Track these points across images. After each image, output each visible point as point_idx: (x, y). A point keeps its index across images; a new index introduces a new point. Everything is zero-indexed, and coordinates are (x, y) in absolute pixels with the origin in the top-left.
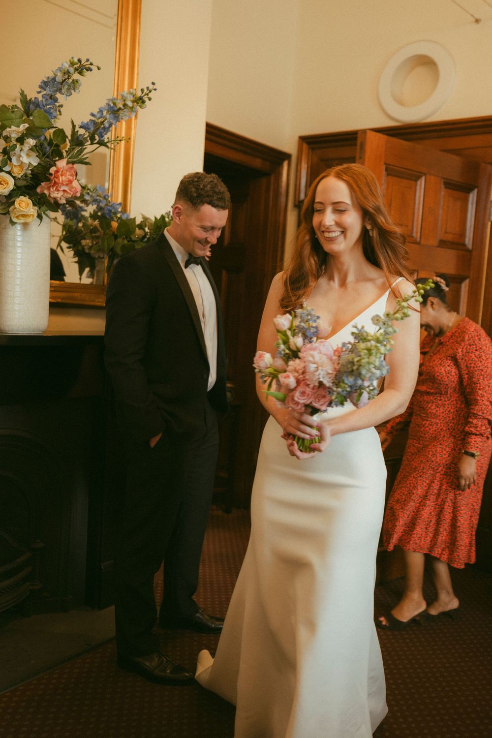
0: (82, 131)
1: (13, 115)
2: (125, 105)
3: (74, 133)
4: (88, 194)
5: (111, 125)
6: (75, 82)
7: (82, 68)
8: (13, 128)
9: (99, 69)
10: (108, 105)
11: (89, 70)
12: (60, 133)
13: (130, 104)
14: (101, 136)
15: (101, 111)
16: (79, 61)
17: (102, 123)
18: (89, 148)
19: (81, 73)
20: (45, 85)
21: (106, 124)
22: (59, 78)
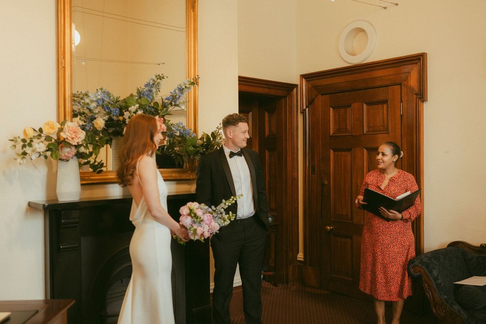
0: (166, 101)
1: (132, 101)
2: (186, 87)
3: (163, 102)
4: (174, 127)
5: (180, 96)
6: (158, 83)
7: (161, 78)
8: (133, 107)
9: (167, 77)
10: (178, 87)
11: (163, 78)
12: (156, 103)
13: (188, 86)
14: (175, 102)
15: (175, 91)
16: (159, 75)
17: (176, 96)
18: (170, 108)
19: (160, 79)
20: (146, 85)
21: (177, 97)
22: (151, 82)
